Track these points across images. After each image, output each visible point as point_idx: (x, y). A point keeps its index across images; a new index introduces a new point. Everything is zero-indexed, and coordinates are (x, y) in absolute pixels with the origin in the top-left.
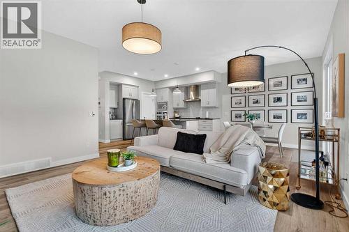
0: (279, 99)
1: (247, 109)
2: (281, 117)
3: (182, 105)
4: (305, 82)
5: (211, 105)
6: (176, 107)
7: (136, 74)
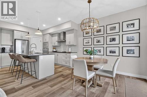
0: (114, 40)
1: (93, 46)
2: (115, 52)
3: (56, 44)
4: (133, 26)
5: (71, 44)
6: (54, 45)
7: (22, 23)
